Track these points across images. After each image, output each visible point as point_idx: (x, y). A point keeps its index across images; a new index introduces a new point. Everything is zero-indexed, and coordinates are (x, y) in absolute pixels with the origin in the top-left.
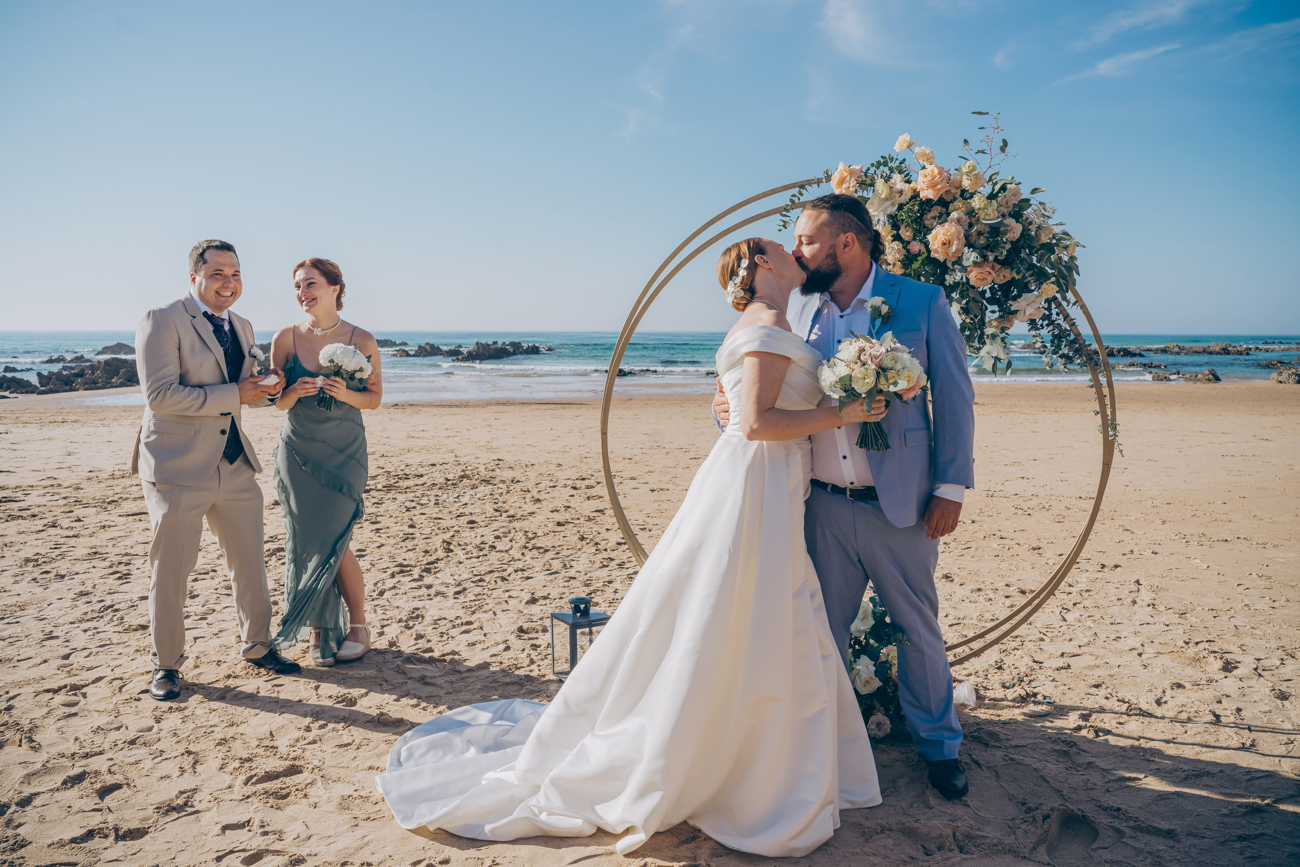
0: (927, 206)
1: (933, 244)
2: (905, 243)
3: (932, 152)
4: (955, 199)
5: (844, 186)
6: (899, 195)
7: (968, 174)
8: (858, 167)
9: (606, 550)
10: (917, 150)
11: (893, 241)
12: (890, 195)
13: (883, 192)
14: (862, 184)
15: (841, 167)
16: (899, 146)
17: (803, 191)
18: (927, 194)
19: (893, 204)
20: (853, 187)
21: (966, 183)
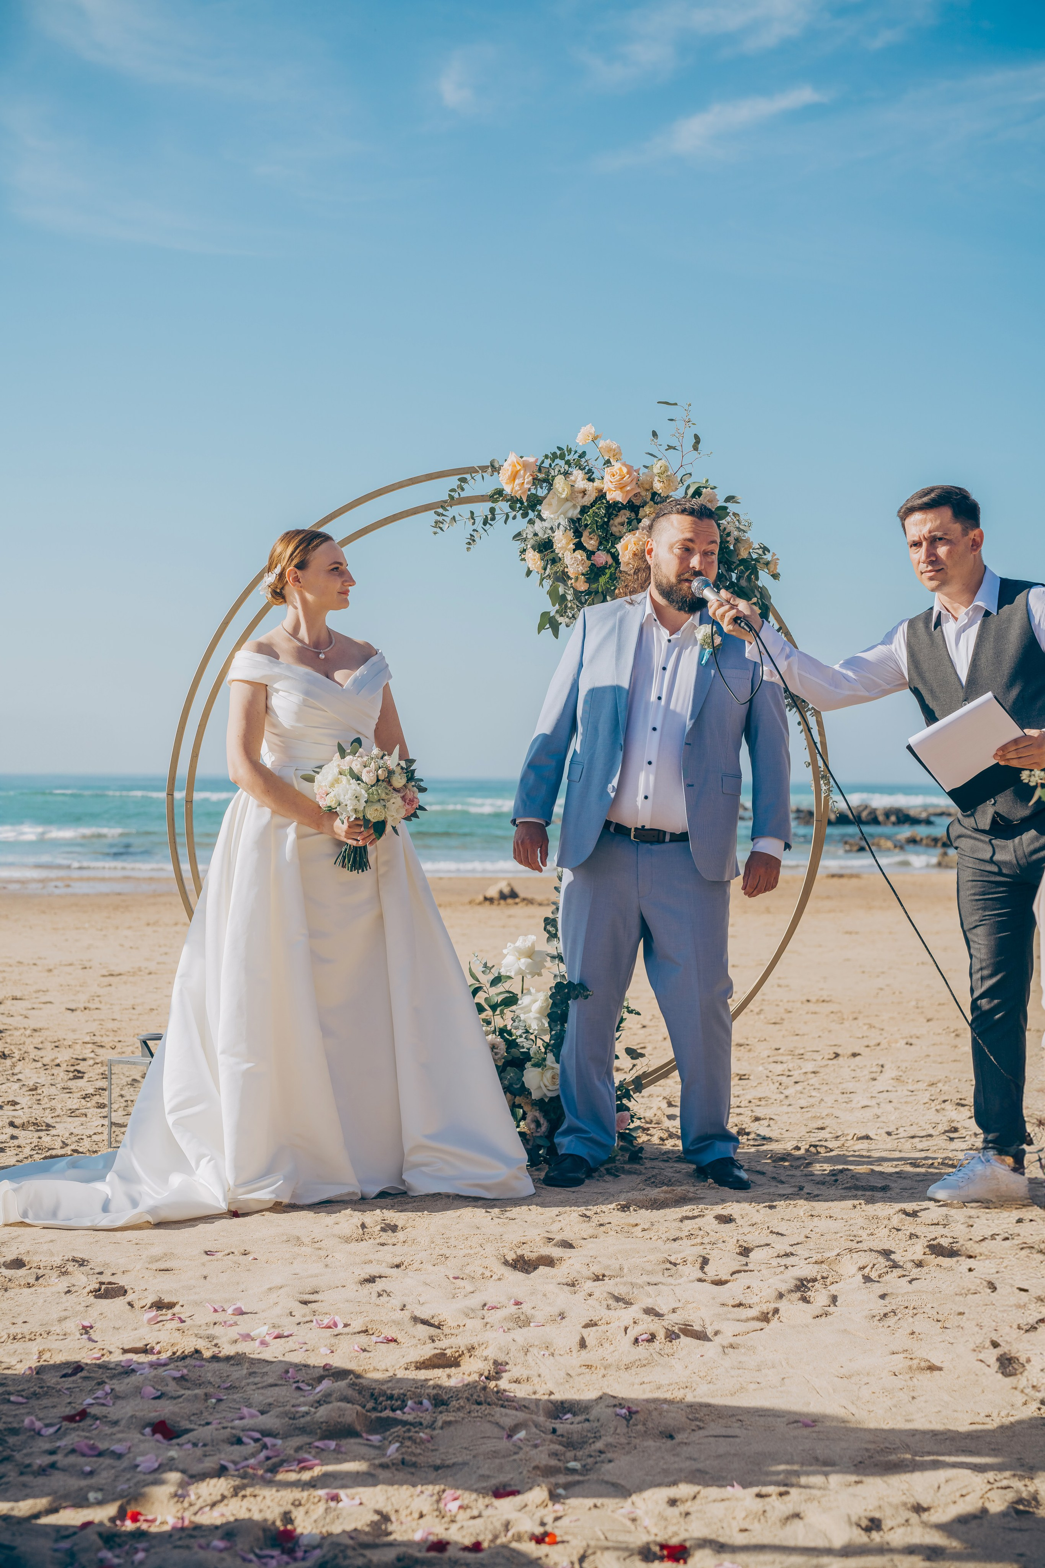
0: (614, 509)
1: (624, 555)
2: (590, 554)
3: (619, 447)
4: (644, 504)
5: (517, 481)
6: (581, 495)
7: (660, 475)
8: (532, 460)
10: (602, 443)
11: (574, 550)
12: (571, 495)
13: (564, 490)
14: (536, 481)
15: (512, 458)
16: (581, 439)
17: (465, 486)
18: (615, 495)
19: (575, 506)
20: (528, 483)
21: (658, 486)
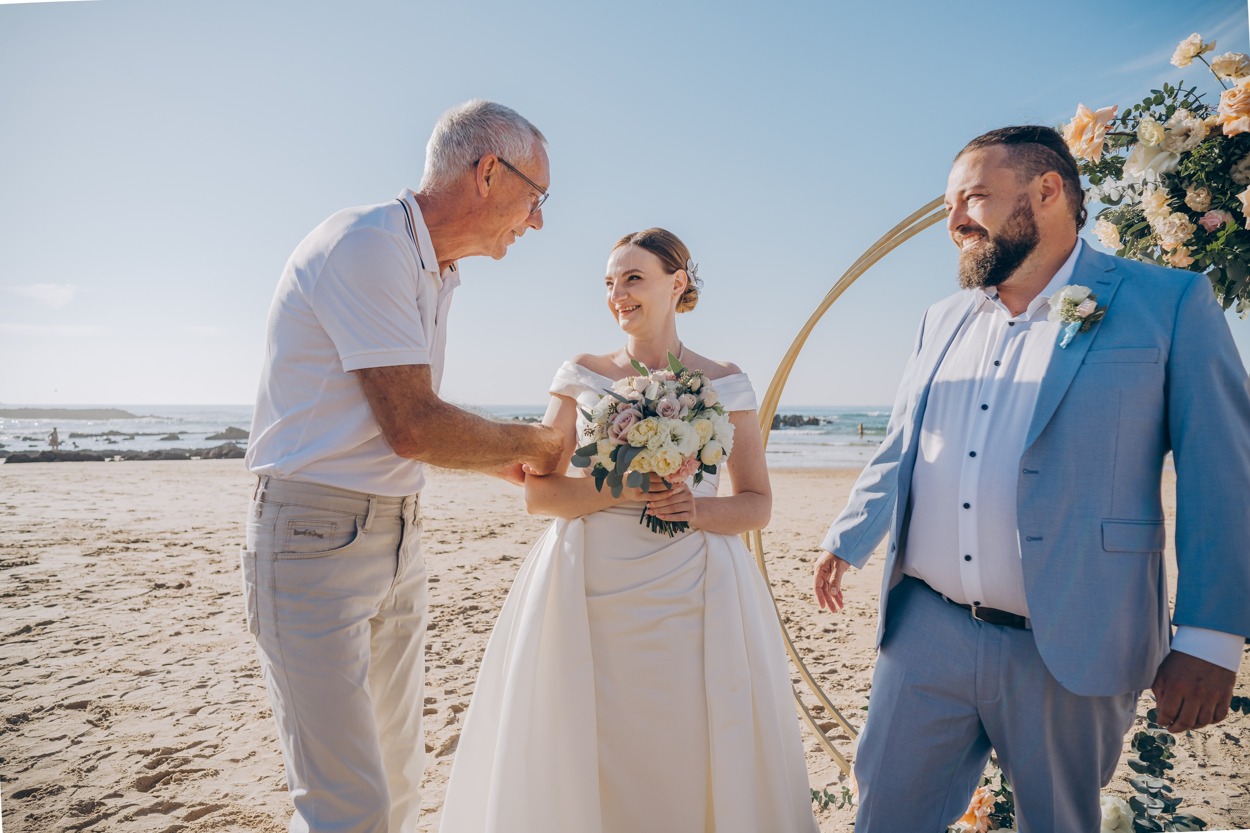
0: (1235, 148)
2: (1195, 216)
5: (1084, 138)
6: (1184, 138)
9: (808, 637)
10: (1216, 59)
11: (1171, 213)
12: (1165, 140)
19: (1172, 156)
20: (1098, 137)
